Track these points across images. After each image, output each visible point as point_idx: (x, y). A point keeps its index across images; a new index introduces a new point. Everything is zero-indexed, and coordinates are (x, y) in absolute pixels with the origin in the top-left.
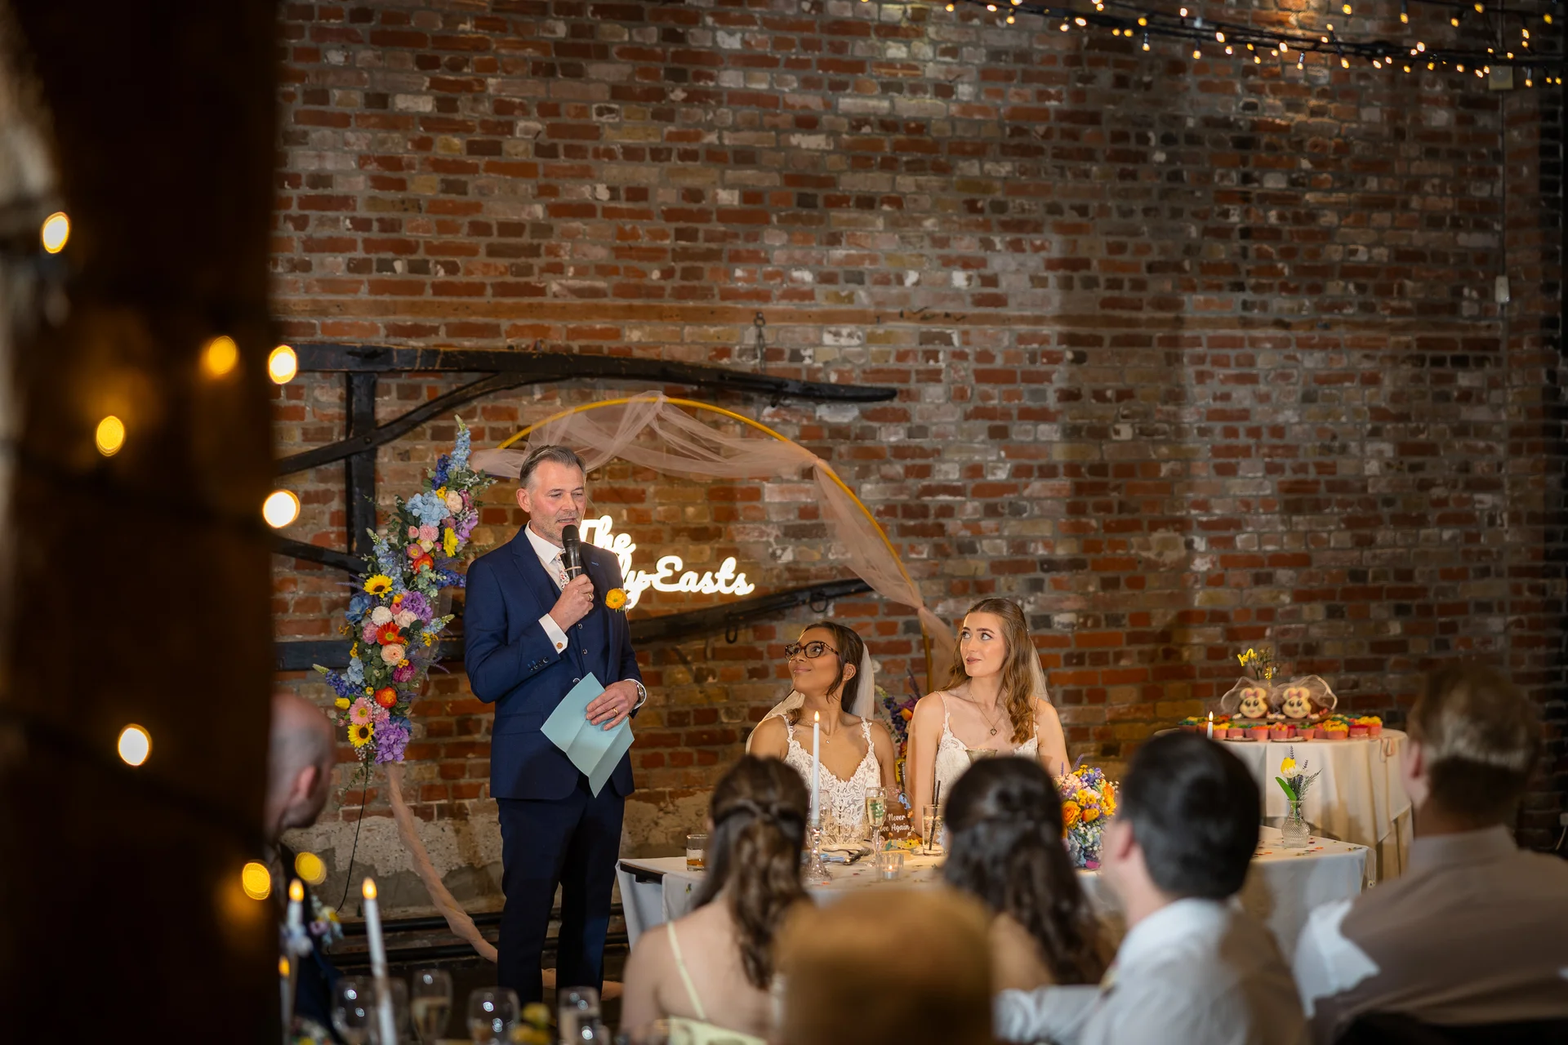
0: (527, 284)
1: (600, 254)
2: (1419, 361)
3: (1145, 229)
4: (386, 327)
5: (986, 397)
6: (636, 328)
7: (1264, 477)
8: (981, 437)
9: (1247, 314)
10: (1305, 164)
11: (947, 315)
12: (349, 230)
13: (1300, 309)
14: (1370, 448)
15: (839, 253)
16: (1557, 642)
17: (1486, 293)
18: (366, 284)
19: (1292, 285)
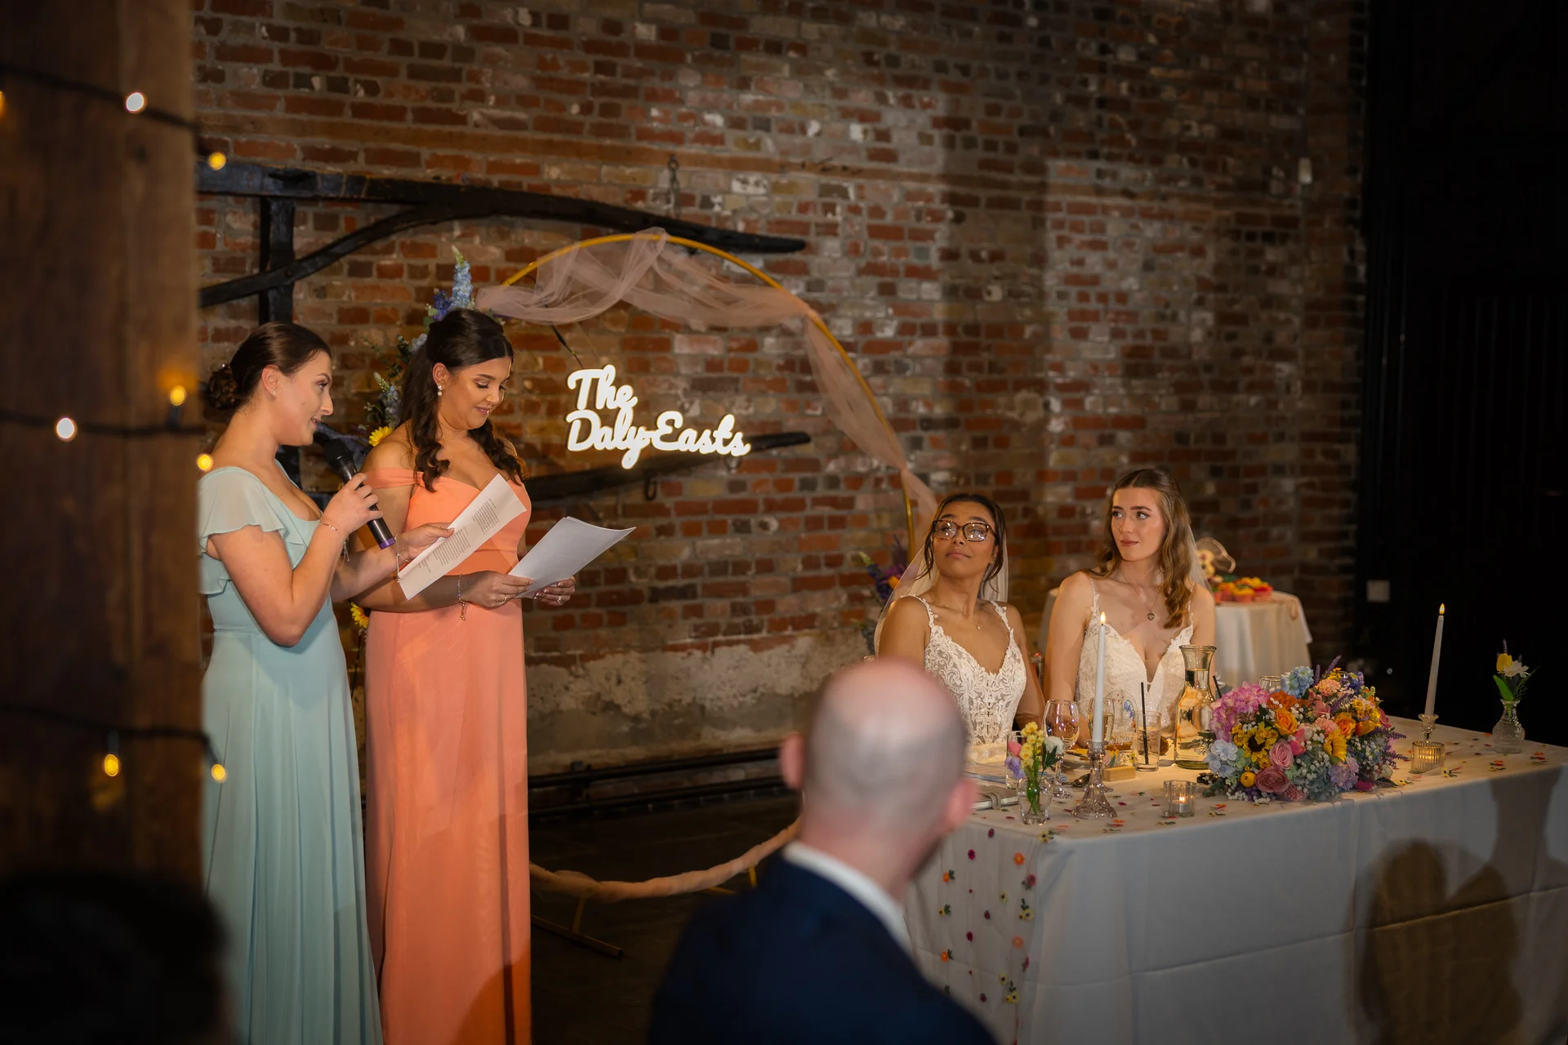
0: (449, 111)
1: (520, 83)
2: (1236, 235)
3: (1018, 92)
4: (303, 149)
5: (877, 253)
6: (555, 165)
7: (1110, 342)
8: (872, 293)
9: (1100, 182)
10: (1152, 39)
11: (845, 168)
12: (264, 38)
13: (1144, 179)
14: (1197, 315)
15: (748, 98)
16: (1346, 503)
17: (1292, 174)
18: (283, 100)
19: (1137, 156)
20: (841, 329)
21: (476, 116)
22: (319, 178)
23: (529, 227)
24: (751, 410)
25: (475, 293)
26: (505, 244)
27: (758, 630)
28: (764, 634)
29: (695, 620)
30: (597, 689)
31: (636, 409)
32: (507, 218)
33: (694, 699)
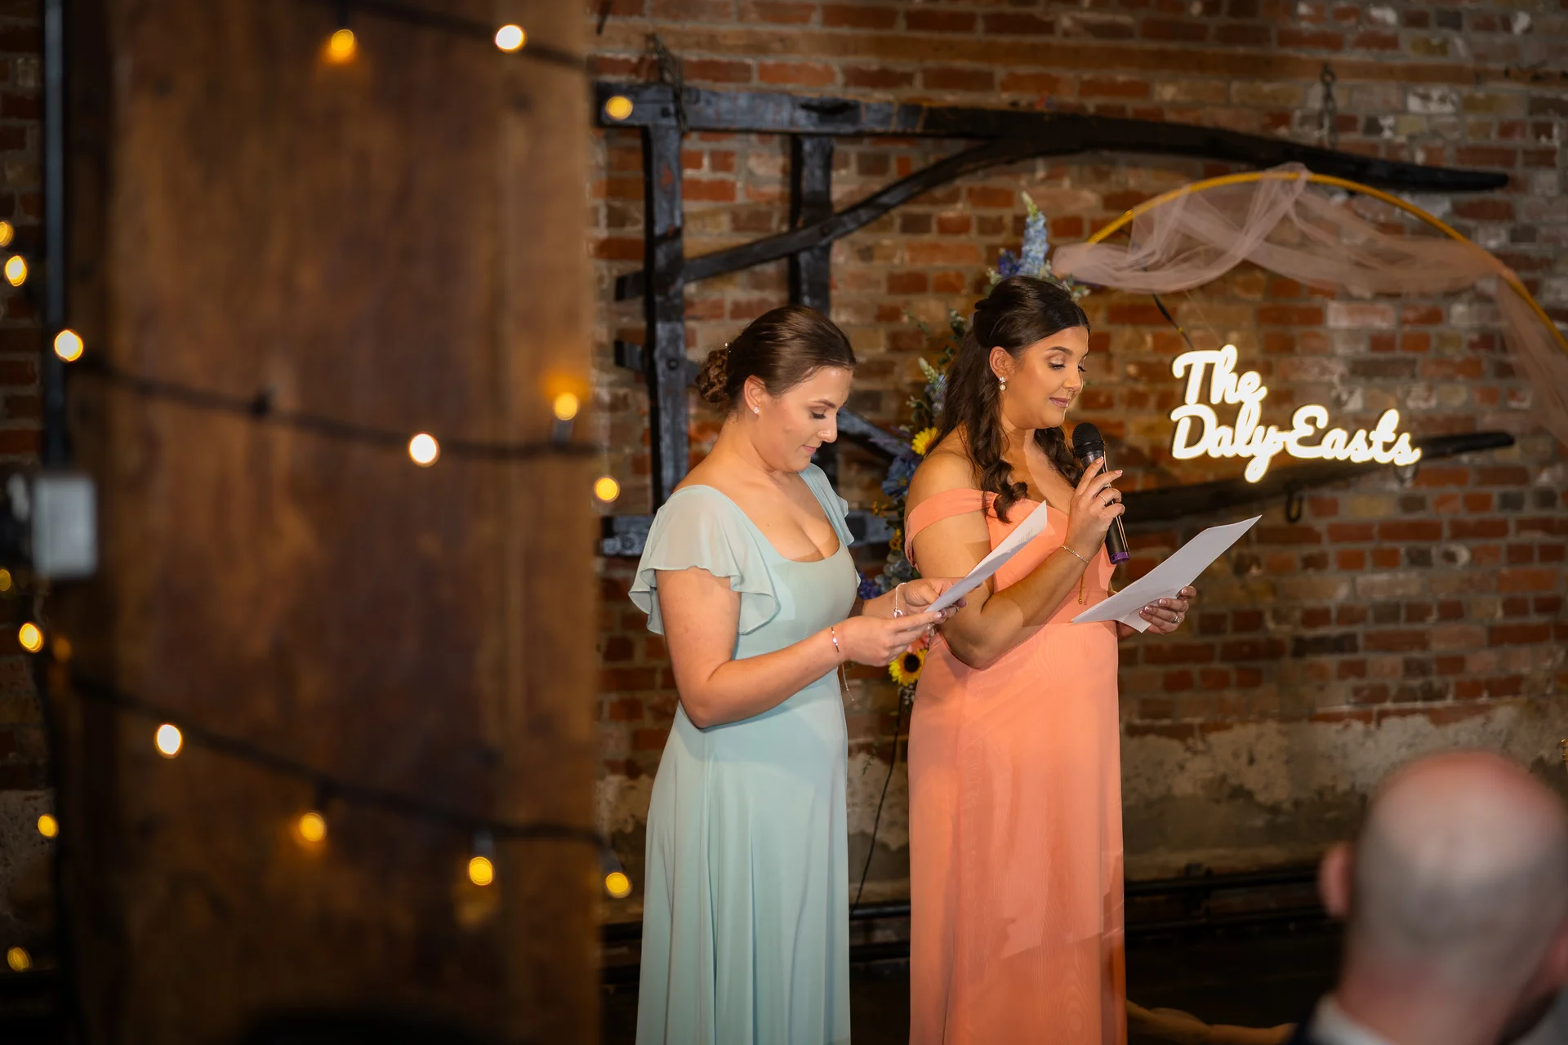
0: (1031, 16)
4: (845, 71)
6: (1169, 82)
11: (1564, 75)
18: (820, 11)
20: (1558, 292)
21: (1066, 22)
22: (863, 110)
23: (1134, 165)
24: (1433, 403)
25: (1049, 256)
26: (1104, 188)
27: (1441, 696)
28: (1449, 701)
29: (1353, 681)
30: (1221, 769)
31: (1266, 404)
32: (1106, 154)
33: (1353, 787)
